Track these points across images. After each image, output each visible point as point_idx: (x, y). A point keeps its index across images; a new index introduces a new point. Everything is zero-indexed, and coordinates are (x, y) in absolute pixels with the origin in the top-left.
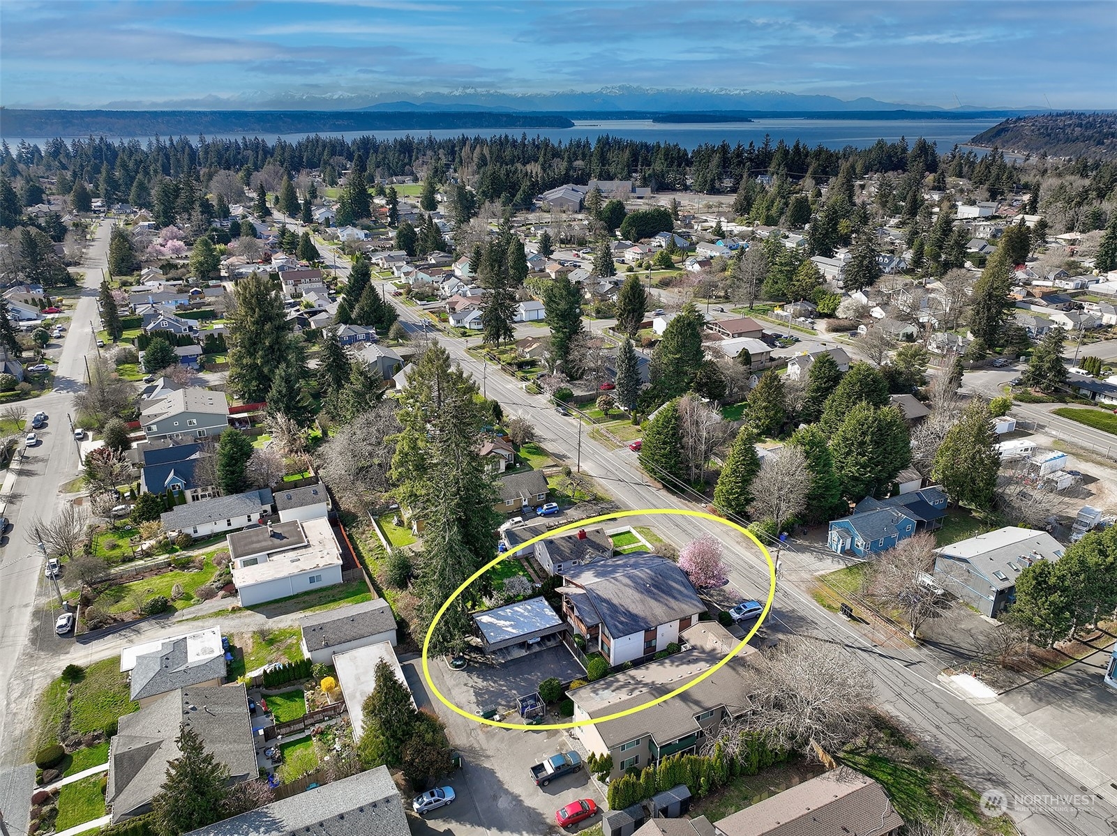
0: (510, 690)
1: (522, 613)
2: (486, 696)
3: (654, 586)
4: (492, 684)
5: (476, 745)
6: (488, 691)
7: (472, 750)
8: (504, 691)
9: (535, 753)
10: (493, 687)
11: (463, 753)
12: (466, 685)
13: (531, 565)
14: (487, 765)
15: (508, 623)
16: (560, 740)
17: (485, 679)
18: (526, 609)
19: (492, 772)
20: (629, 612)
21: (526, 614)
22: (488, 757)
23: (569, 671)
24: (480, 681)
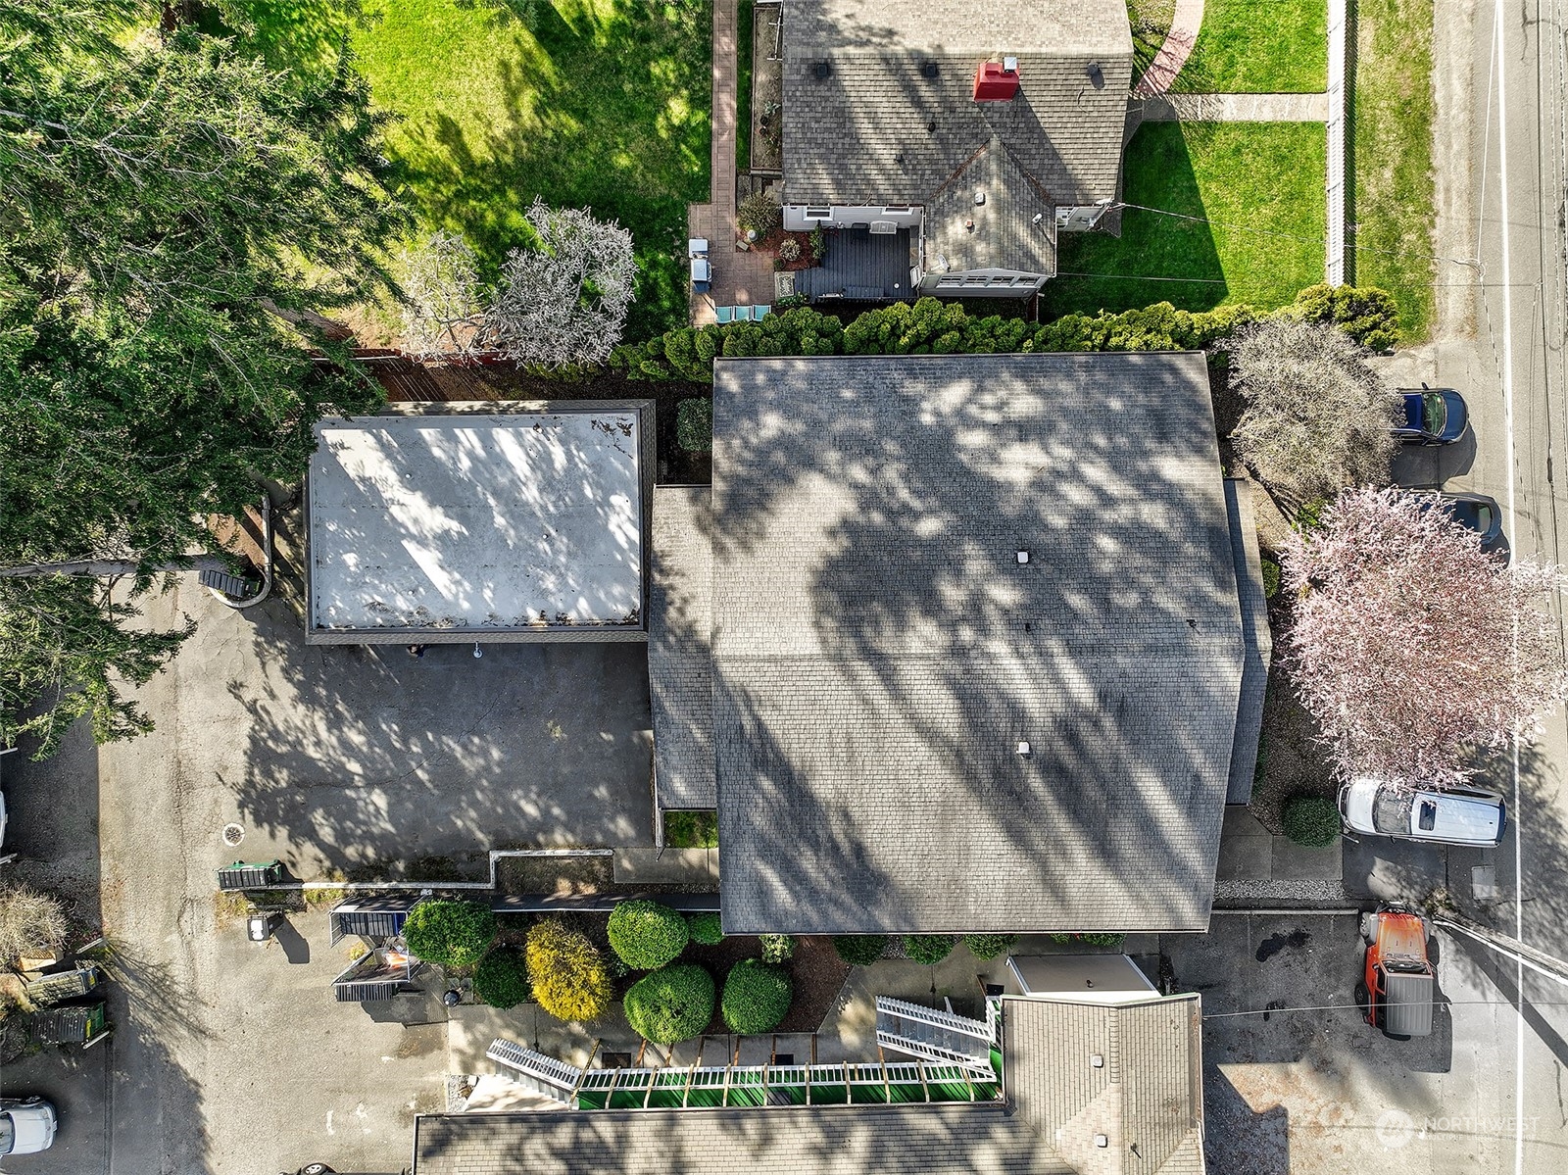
0: (370, 784)
1: (516, 484)
2: (283, 776)
3: (1053, 769)
4: (322, 727)
5: (179, 972)
6: (296, 758)
7: (160, 985)
8: (348, 780)
9: (336, 1091)
10: (318, 743)
11: (130, 985)
12: (235, 688)
13: (746, 58)
14: (186, 1058)
15: (436, 520)
16: (432, 1078)
17: (306, 696)
18: (541, 462)
19: (192, 1095)
20: (859, 850)
21: (531, 494)
22: (199, 1031)
23: (602, 792)
24: (287, 691)
